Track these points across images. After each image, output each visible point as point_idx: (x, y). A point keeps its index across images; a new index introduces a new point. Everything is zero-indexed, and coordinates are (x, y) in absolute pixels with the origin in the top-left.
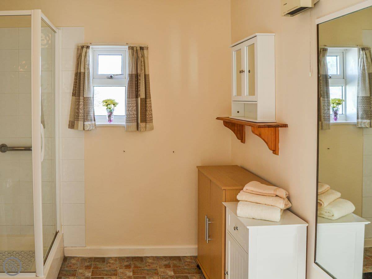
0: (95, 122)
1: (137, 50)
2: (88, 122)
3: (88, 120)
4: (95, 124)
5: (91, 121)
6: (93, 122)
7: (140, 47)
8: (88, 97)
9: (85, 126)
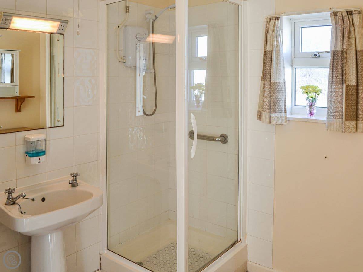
0: (286, 115)
1: (342, 16)
2: (275, 114)
3: (275, 112)
4: (286, 117)
5: (281, 113)
6: (283, 114)
7: (347, 12)
8: (275, 81)
9: (271, 118)
